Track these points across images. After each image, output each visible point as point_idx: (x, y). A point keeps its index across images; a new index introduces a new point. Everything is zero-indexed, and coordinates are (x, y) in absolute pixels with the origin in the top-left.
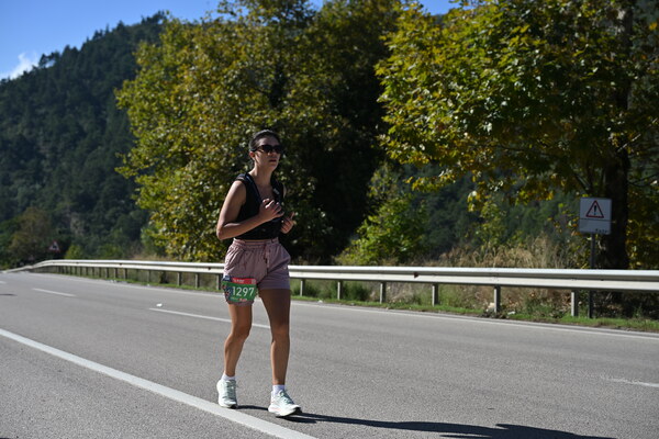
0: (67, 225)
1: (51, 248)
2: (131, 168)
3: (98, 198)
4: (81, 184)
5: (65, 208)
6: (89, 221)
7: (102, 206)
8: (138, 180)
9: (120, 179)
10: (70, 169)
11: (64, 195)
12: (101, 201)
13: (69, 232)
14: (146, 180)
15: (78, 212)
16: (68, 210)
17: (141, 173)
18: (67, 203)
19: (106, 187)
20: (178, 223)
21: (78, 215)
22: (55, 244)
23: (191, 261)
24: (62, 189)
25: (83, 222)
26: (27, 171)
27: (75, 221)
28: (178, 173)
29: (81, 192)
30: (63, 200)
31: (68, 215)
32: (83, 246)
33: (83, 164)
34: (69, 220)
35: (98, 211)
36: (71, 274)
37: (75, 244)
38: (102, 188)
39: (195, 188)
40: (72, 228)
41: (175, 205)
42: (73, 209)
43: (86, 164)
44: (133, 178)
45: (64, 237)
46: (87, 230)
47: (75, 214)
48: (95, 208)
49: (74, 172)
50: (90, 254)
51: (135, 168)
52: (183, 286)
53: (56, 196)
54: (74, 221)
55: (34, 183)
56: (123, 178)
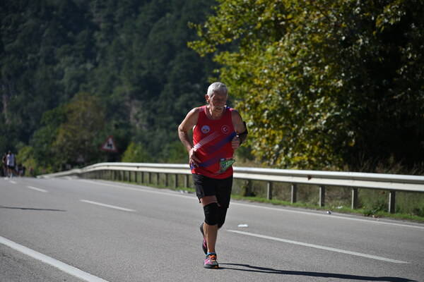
0: (126, 117)
1: (106, 147)
2: (208, 42)
3: (166, 82)
4: (144, 63)
5: (123, 95)
6: (154, 111)
7: (171, 92)
8: (217, 58)
9: (194, 57)
10: (130, 43)
11: (123, 78)
12: (169, 85)
13: (128, 126)
14: (228, 57)
15: (140, 99)
16: (127, 97)
17: (222, 48)
18: (127, 88)
19: (176, 67)
20: (268, 116)
21: (141, 103)
22: (111, 141)
23: (285, 167)
24: (120, 69)
25: (146, 113)
26: (75, 46)
27: (136, 111)
28: (270, 49)
29: (144, 73)
30: (120, 83)
31: (127, 104)
32: (146, 144)
33: (146, 36)
34: (128, 110)
35: (166, 98)
36: (130, 181)
37: (136, 142)
38: (170, 69)
39: (291, 69)
40: (132, 121)
41: (265, 92)
42: (134, 95)
43: (151, 37)
44: (210, 55)
45: (122, 133)
46: (151, 123)
47: (136, 101)
48: (162, 94)
49: (134, 47)
50: (155, 156)
51: (214, 42)
52: (275, 200)
53: (113, 78)
54: (134, 110)
55: (85, 62)
56: (198, 55)
